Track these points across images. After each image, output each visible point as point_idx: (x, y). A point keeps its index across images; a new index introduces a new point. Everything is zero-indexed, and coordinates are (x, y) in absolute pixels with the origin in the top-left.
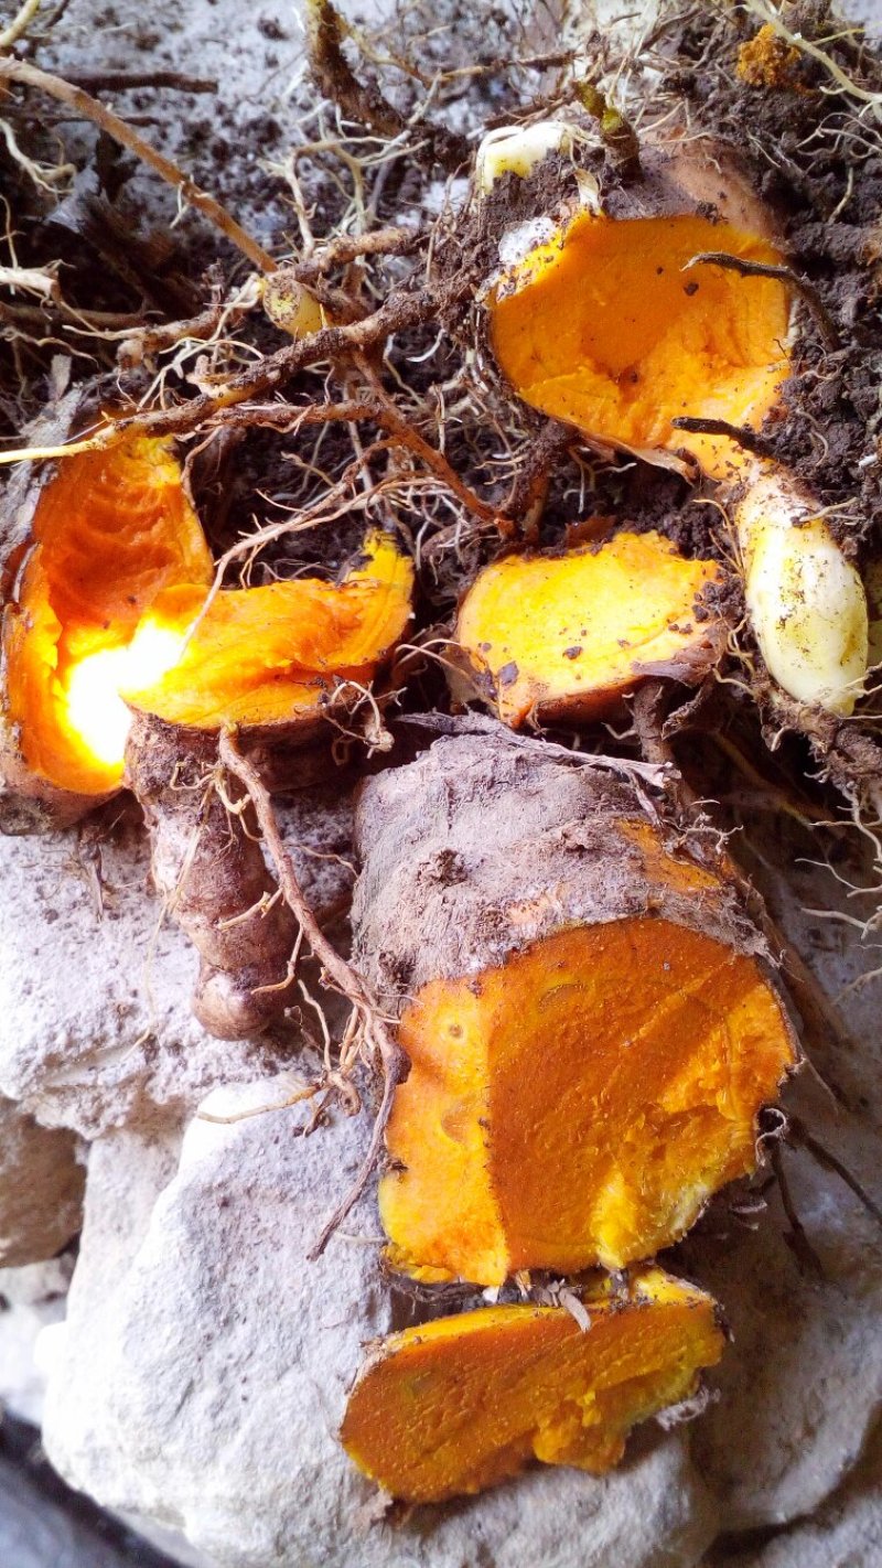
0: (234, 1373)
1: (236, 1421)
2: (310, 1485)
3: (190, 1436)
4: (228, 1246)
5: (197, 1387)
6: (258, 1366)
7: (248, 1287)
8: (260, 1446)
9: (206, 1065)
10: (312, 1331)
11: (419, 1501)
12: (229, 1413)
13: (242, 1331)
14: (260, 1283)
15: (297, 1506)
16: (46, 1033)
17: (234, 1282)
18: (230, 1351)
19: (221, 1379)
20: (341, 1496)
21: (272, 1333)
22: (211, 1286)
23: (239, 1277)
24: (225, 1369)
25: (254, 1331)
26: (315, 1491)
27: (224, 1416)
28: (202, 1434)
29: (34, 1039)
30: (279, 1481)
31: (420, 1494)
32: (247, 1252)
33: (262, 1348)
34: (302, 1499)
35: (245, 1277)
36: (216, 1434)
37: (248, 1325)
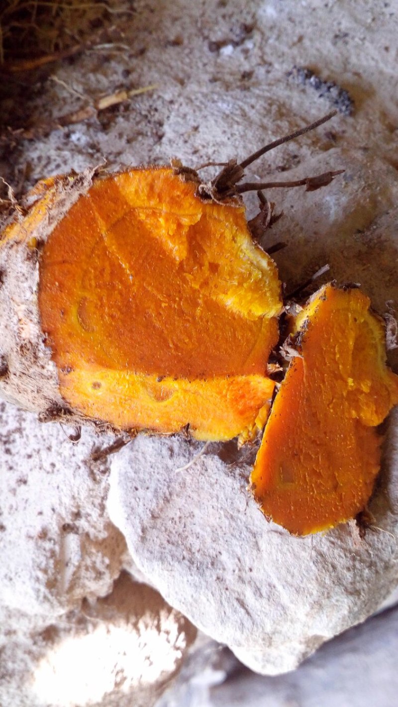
0: (244, 574)
1: (270, 585)
2: (325, 561)
3: (266, 615)
4: (177, 542)
5: (242, 597)
6: (247, 559)
7: (204, 543)
8: (289, 579)
9: (93, 503)
10: (244, 518)
11: (365, 504)
12: (264, 586)
13: (224, 557)
14: (205, 534)
15: (333, 574)
16: (33, 581)
17: (198, 548)
18: (231, 569)
19: (243, 582)
20: (341, 547)
21: (234, 541)
22: (193, 563)
23: (197, 545)
24: (240, 577)
25: (228, 551)
26: (330, 560)
27: (265, 590)
28: (267, 607)
29: (33, 589)
30: (314, 578)
31: (361, 502)
32: (186, 533)
33: (238, 551)
34: (331, 569)
35: (198, 541)
36: (271, 600)
37: (224, 553)
